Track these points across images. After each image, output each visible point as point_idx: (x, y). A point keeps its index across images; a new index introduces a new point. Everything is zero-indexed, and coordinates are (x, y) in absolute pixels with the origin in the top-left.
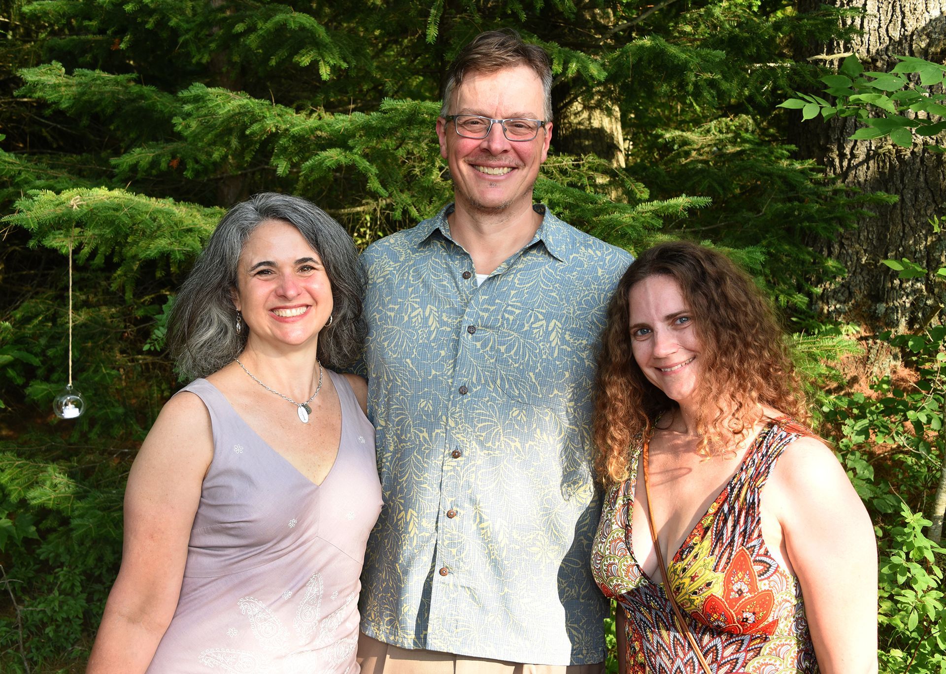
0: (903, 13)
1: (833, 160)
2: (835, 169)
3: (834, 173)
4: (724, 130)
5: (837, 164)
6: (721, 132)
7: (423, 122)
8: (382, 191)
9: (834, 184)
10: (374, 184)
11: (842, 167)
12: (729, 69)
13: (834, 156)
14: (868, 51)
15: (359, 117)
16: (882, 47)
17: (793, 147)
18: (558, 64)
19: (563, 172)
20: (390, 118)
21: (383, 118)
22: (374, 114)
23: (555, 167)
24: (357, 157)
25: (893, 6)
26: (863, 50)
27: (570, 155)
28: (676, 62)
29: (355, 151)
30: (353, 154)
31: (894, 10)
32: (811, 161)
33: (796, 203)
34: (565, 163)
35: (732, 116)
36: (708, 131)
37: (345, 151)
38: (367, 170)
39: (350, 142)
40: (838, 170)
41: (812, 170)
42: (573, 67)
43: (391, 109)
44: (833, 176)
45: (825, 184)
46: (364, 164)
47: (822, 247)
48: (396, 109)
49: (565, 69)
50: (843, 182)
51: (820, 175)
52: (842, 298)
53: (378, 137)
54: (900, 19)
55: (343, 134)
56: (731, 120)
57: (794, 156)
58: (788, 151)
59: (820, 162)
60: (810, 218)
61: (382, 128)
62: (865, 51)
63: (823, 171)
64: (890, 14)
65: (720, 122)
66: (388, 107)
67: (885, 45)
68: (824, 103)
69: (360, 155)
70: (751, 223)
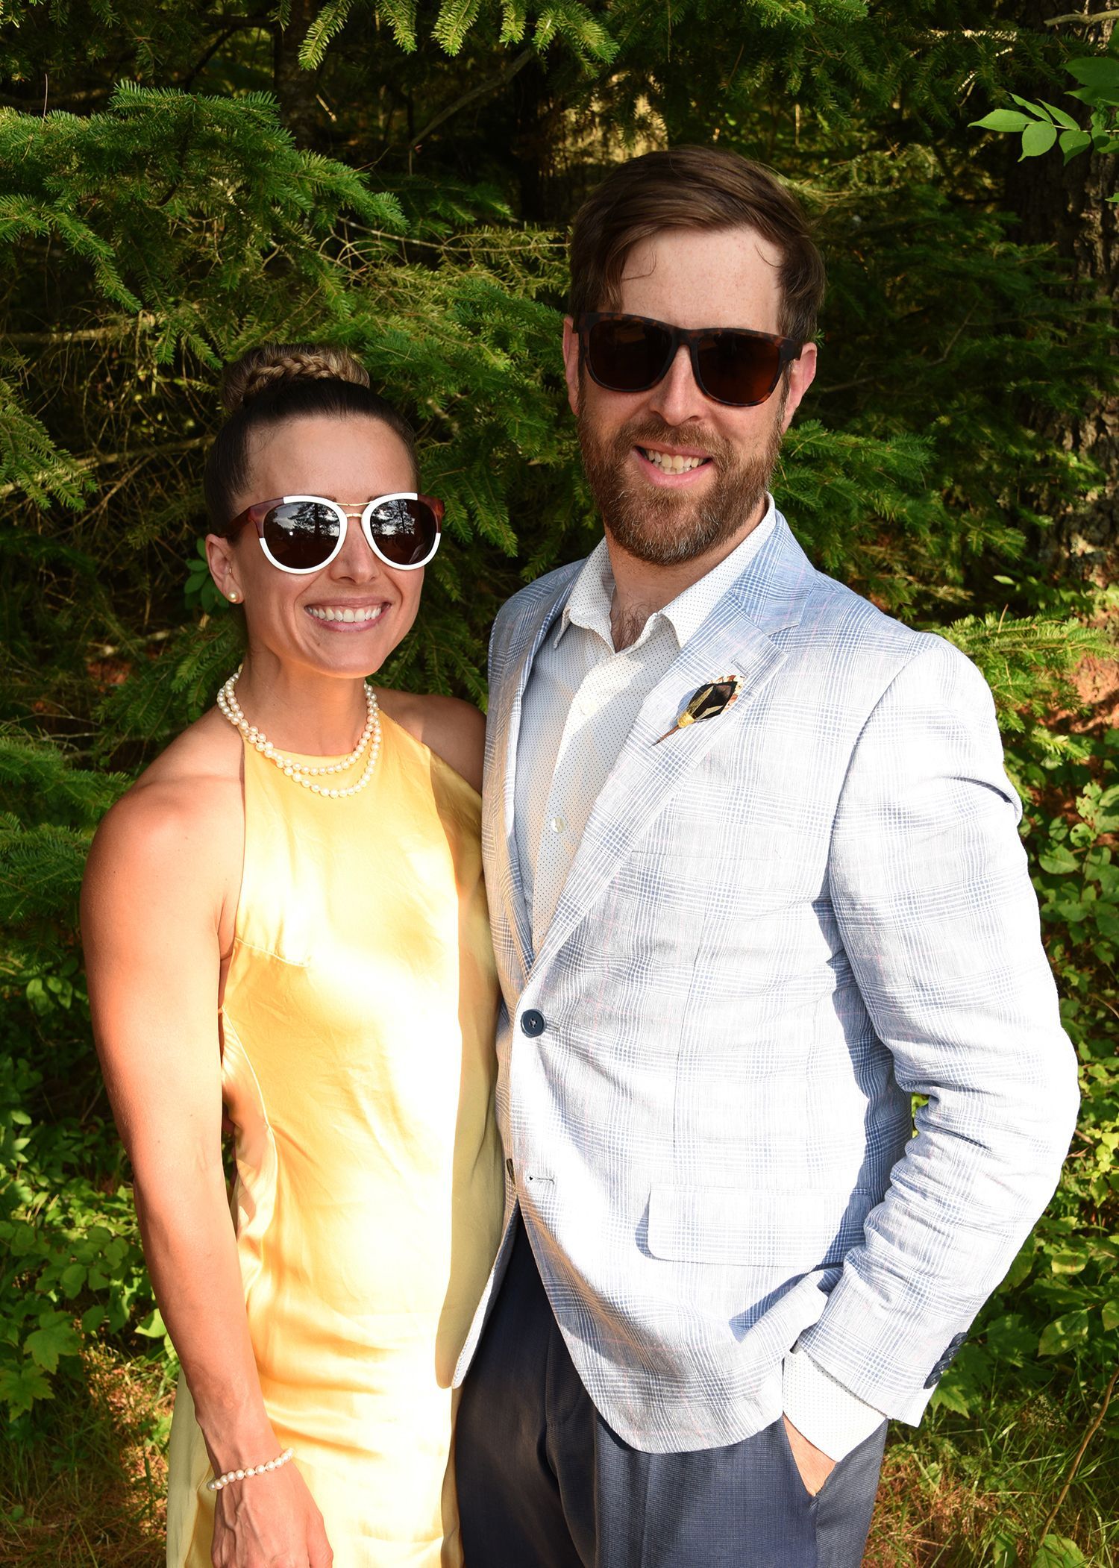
1: (1092, 244)
2: (1094, 265)
3: (1093, 274)
4: (878, 179)
5: (1100, 254)
6: (870, 181)
7: (212, 143)
8: (127, 298)
9: (1090, 296)
10: (111, 283)
11: (1108, 260)
12: (879, 41)
13: (1094, 237)
15: (64, 123)
17: (1012, 217)
18: (516, 20)
19: (531, 266)
20: (134, 129)
21: (121, 130)
22: (100, 119)
23: (513, 254)
24: (65, 220)
27: (543, 228)
28: (764, 23)
29: (60, 203)
30: (54, 210)
32: (1046, 248)
33: (1008, 339)
34: (533, 245)
35: (894, 148)
36: (844, 180)
37: (38, 203)
38: (90, 252)
39: (49, 181)
40: (1101, 269)
41: (1049, 266)
42: (546, 28)
43: (136, 111)
44: (1088, 279)
45: (1072, 299)
46: (81, 234)
47: (1063, 431)
48: (146, 110)
49: (530, 31)
50: (1110, 293)
51: (1064, 278)
52: (1098, 536)
53: (111, 172)
55: (29, 161)
56: (893, 157)
57: (1012, 234)
58: (1002, 224)
59: (1066, 249)
60: (1036, 370)
61: (118, 154)
63: (1068, 269)
65: (870, 160)
66: (127, 104)
68: (1067, 122)
69: (69, 213)
70: (919, 379)
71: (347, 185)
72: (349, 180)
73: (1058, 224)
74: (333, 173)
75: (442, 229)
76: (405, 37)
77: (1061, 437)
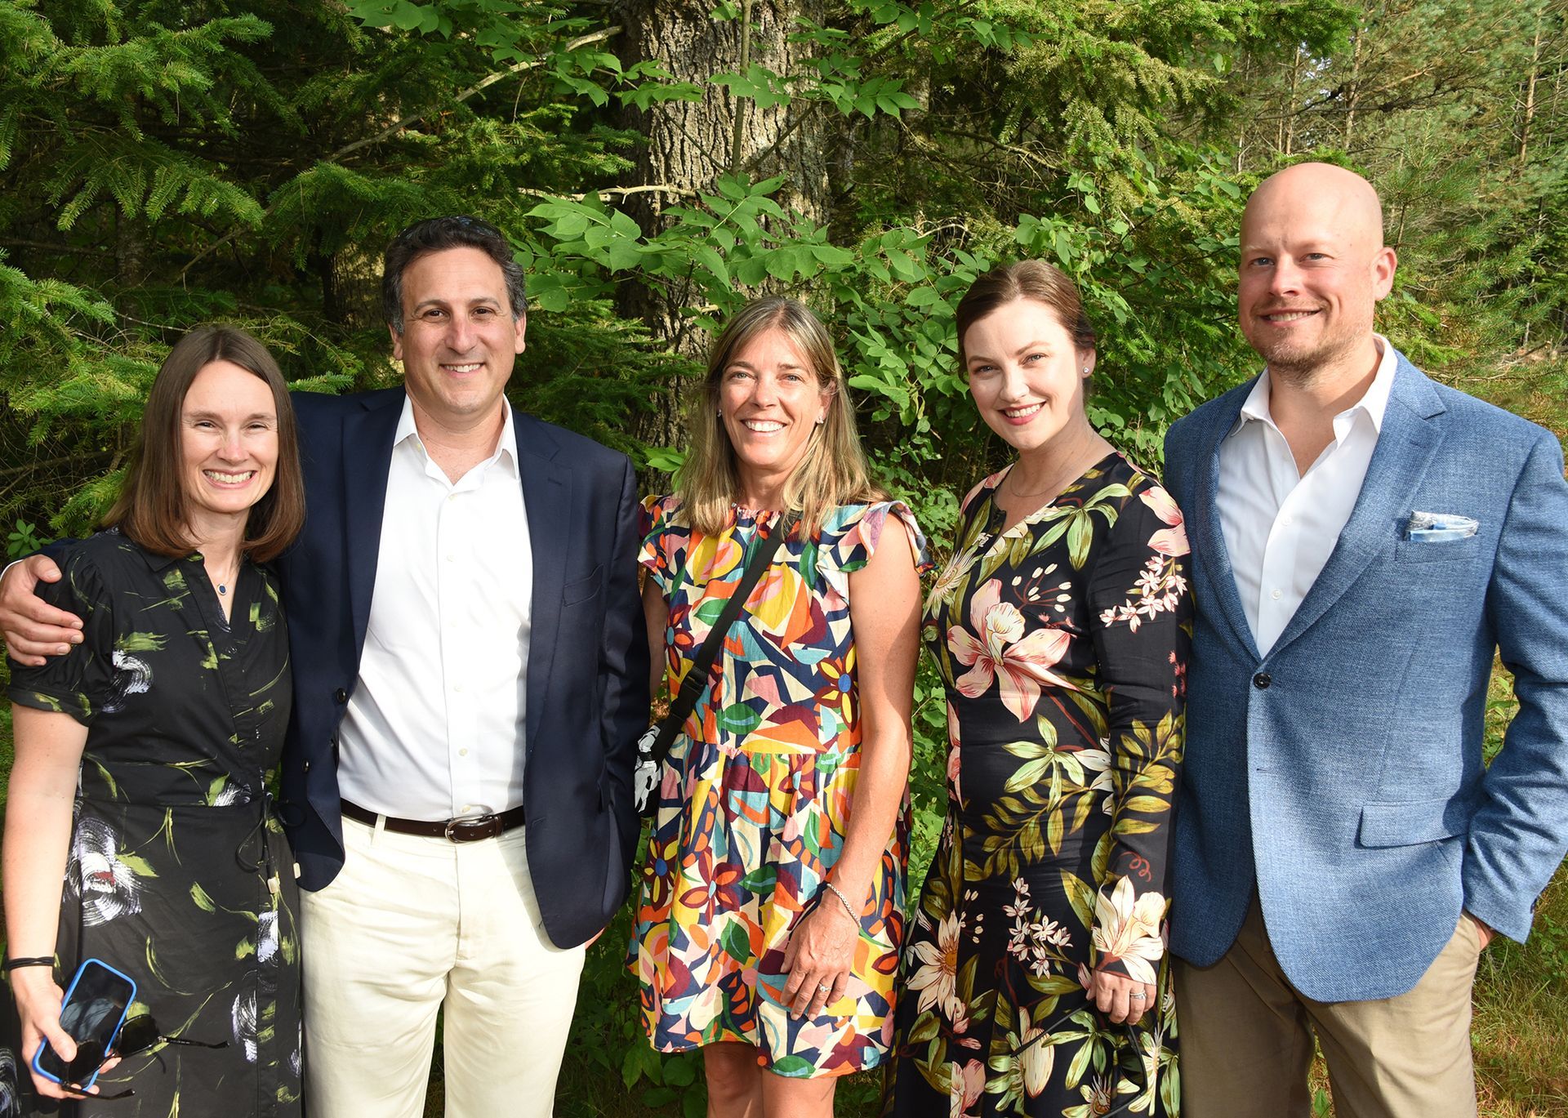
0: (725, 137)
1: (664, 321)
2: (665, 332)
3: (667, 336)
5: (668, 324)
9: (666, 350)
11: (673, 329)
13: (665, 315)
14: (692, 183)
16: (707, 180)
17: (613, 303)
25: (715, 130)
26: (686, 181)
31: (716, 134)
32: (636, 321)
40: (670, 333)
41: (637, 332)
44: (664, 340)
45: (654, 350)
50: (677, 347)
51: (647, 339)
54: (723, 145)
57: (616, 314)
59: (648, 322)
62: (688, 182)
63: (651, 334)
64: (711, 139)
67: (710, 177)
70: (539, 403)
71: (70, 299)
72: (72, 295)
73: (645, 307)
74: (61, 291)
75: (189, 319)
76: (129, 209)
77: (658, 437)
